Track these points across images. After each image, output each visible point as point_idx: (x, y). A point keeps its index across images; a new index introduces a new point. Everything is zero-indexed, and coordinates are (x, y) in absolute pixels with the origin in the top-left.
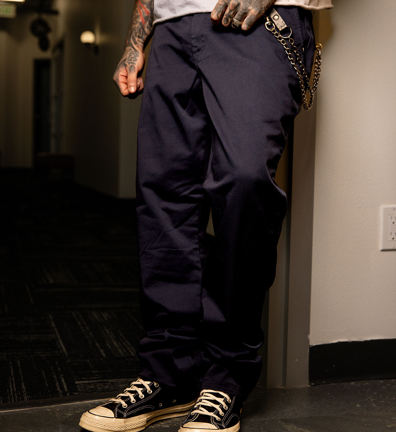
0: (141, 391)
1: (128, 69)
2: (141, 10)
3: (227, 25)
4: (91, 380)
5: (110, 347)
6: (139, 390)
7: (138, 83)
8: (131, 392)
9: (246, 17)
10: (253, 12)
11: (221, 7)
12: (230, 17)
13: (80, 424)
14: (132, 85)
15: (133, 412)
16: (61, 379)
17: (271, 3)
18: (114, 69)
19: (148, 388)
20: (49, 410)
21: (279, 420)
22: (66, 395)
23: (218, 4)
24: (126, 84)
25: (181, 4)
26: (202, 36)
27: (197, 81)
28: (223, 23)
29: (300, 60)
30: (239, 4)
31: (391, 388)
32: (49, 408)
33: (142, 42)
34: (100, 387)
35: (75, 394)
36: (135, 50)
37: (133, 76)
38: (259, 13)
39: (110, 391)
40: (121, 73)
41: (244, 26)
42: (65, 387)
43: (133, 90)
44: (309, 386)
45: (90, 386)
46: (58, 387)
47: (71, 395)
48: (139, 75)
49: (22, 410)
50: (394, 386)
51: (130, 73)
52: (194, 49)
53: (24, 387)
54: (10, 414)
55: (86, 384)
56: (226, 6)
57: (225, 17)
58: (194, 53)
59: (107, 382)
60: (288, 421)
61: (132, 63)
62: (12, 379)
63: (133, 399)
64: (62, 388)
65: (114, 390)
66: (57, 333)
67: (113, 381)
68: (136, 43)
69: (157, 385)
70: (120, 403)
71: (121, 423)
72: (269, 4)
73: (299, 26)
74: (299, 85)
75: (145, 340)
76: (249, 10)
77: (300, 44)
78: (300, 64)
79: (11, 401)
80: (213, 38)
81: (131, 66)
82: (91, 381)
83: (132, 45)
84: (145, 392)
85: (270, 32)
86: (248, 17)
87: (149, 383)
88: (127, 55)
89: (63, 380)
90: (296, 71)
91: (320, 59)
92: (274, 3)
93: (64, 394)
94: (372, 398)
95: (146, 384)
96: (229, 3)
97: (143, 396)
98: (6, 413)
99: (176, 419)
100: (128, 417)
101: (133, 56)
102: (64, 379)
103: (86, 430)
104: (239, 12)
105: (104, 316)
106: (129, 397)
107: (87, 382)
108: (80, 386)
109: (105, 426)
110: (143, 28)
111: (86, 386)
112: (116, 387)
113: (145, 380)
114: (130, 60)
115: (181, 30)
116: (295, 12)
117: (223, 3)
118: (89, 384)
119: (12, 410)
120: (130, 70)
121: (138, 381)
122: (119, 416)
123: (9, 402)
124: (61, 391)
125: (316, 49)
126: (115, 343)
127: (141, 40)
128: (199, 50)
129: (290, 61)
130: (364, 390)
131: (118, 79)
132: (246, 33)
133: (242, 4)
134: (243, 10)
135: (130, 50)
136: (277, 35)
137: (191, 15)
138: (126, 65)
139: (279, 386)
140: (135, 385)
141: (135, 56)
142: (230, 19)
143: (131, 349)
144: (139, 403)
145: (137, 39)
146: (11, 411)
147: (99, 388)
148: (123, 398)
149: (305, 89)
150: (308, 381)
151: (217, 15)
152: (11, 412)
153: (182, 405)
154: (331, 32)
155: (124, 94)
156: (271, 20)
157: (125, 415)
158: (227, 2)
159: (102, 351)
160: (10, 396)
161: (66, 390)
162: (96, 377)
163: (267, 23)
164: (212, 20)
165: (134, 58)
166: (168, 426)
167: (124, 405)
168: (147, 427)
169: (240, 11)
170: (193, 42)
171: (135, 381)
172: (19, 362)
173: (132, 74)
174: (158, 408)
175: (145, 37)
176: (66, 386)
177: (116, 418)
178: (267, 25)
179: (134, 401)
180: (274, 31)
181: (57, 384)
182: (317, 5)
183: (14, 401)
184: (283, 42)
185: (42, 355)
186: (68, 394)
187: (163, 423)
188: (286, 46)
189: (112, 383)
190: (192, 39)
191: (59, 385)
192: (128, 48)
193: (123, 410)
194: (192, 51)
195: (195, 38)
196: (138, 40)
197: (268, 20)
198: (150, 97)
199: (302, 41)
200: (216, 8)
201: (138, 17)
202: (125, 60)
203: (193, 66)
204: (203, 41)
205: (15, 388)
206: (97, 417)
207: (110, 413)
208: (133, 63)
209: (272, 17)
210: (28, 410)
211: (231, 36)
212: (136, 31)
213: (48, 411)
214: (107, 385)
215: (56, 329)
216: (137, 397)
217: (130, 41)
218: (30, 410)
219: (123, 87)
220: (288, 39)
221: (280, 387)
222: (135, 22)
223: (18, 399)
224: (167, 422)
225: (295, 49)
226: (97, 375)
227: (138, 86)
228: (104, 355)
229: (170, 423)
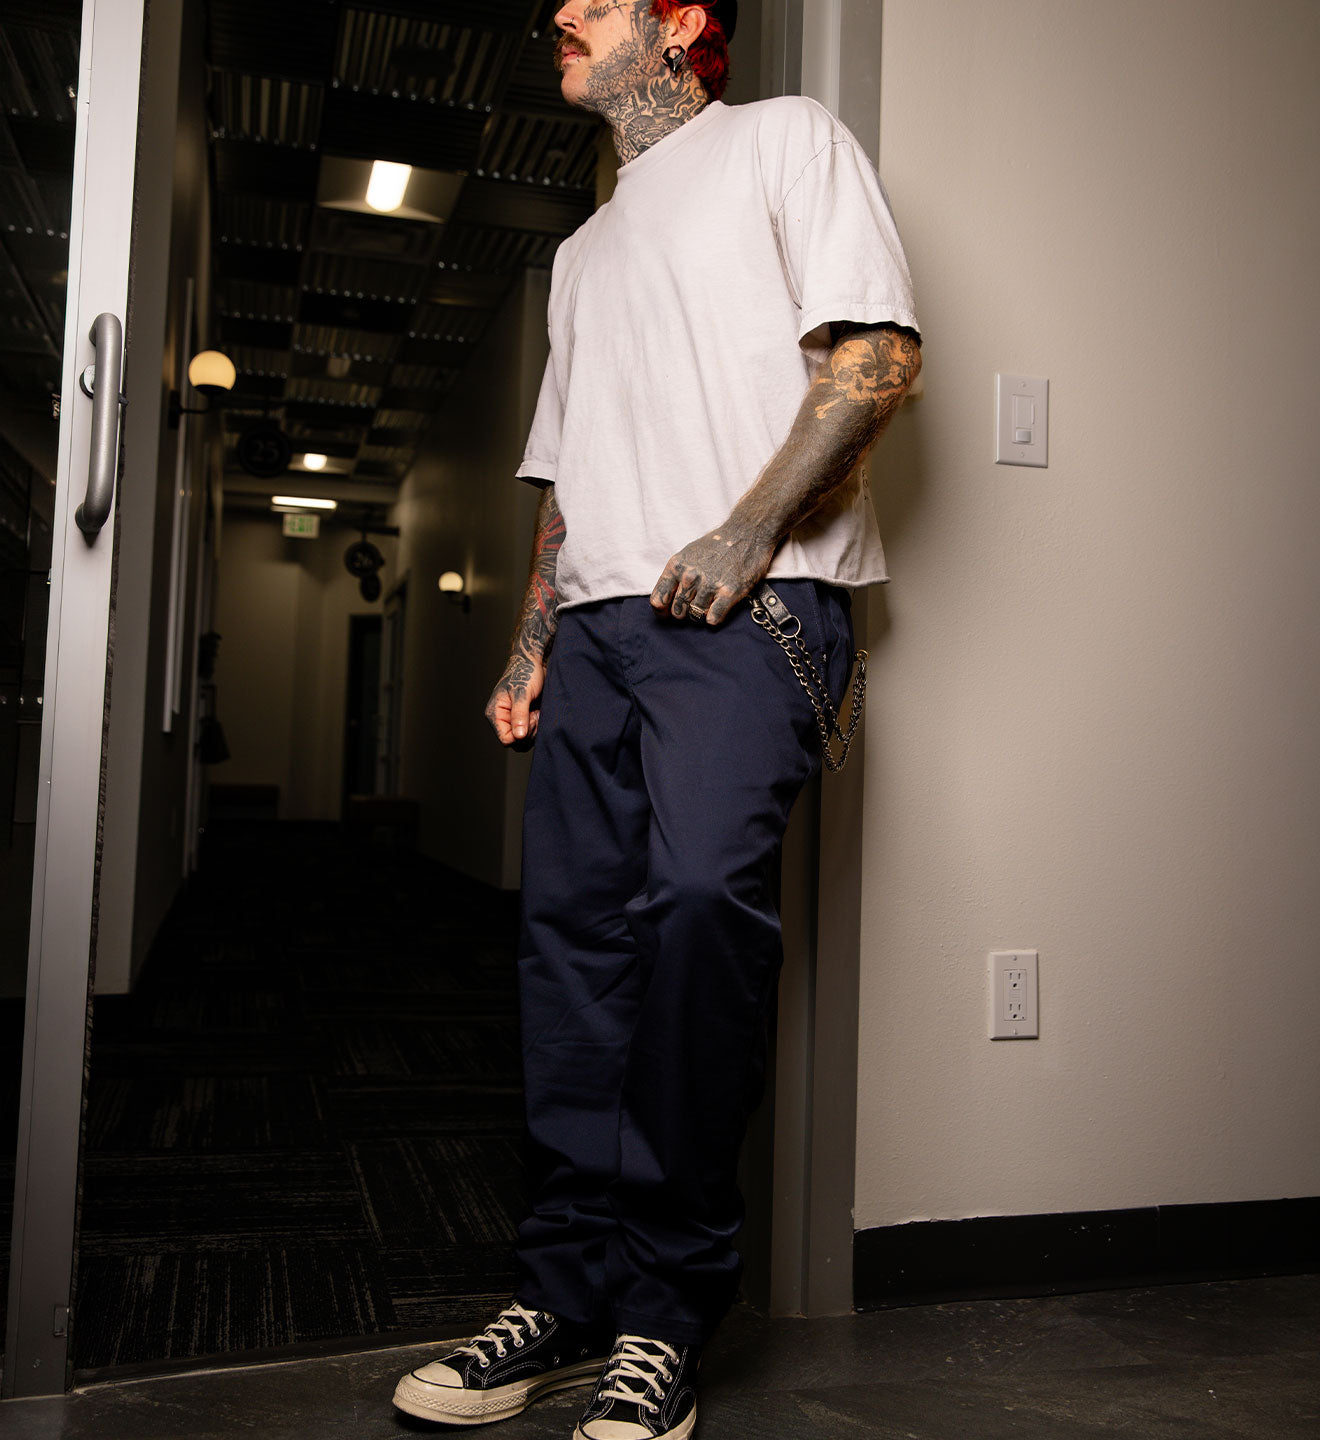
0: (519, 1331)
1: (512, 695)
2: (539, 589)
3: (682, 615)
4: (424, 1295)
5: (465, 1220)
6: (515, 1329)
7: (532, 721)
8: (499, 1333)
9: (713, 601)
10: (725, 591)
11: (667, 583)
12: (686, 602)
13: (396, 1401)
14: (520, 723)
15: (500, 1375)
16: (365, 1294)
17: (759, 575)
18: (487, 695)
19: (532, 1325)
20: (336, 1365)
21: (791, 1392)
22: (372, 1331)
23: (662, 579)
24: (510, 723)
25: (600, 577)
26: (638, 636)
27: (633, 719)
28: (673, 613)
29: (817, 678)
30: (698, 578)
31: (1017, 1319)
32: (336, 1362)
33: (540, 647)
34: (441, 1312)
35: (390, 1330)
36: (528, 661)
37: (522, 706)
38: (738, 592)
39: (459, 1323)
40: (500, 703)
41: (711, 618)
42: (372, 1311)
43: (521, 732)
44: (853, 1313)
45: (420, 1310)
46: (358, 1312)
47: (381, 1330)
48: (535, 705)
49: (282, 1366)
50: (1022, 1315)
51: (516, 701)
52: (626, 662)
53: (289, 1312)
54: (259, 1373)
55: (414, 1304)
56: (676, 582)
57: (675, 601)
58: (626, 668)
59: (456, 1301)
60: (808, 1395)
61: (520, 683)
62: (267, 1294)
63: (501, 1349)
64: (365, 1315)
65: (469, 1320)
66: (364, 1188)
67: (469, 1298)
68: (528, 648)
69: (551, 1318)
70: (476, 1356)
71: (475, 1400)
72: (756, 576)
73: (816, 615)
74: (814, 722)
75: (531, 1223)
76: (718, 588)
77: (817, 648)
78: (818, 685)
79: (261, 1346)
80: (655, 638)
81: (519, 689)
82: (423, 1300)
83: (521, 651)
84: (525, 1333)
85: (761, 626)
86: (716, 601)
87: (534, 1313)
88: (512, 670)
89: (368, 1297)
90: (810, 698)
91: (864, 678)
92: (765, 575)
93: (369, 1328)
94: (977, 1343)
95: (529, 1315)
96: (680, 575)
97: (523, 1342)
98: (249, 1371)
99: (586, 1389)
100: (490, 1386)
101: (522, 671)
102: (371, 1294)
103: (406, 1413)
104: (699, 593)
105: (459, 1149)
106: (493, 1343)
107: (415, 1300)
108: (401, 1309)
109: (443, 1404)
110: (543, 621)
111: (413, 1311)
112: (472, 1312)
113: (527, 1307)
114: (516, 679)
115: (602, 627)
116: (810, 589)
117: (670, 577)
118: (420, 1304)
119: (264, 1366)
120: (517, 696)
121: (513, 1310)
122: (472, 1384)
123: (258, 1347)
124: (362, 1322)
125: (856, 659)
126: (476, 1212)
127: (538, 642)
128: (633, 663)
129: (798, 679)
130: (962, 1324)
131: (494, 715)
132: (713, 629)
133: (703, 578)
134: (706, 588)
135: (518, 660)
136: (773, 631)
137: (618, 601)
138: (508, 688)
139: (796, 1314)
140: (507, 1318)
141: (526, 671)
142: (684, 606)
143: (507, 1225)
144: (514, 1356)
145: (530, 640)
146: (260, 1366)
147: (439, 1316)
148: (482, 1345)
149: (829, 732)
150: (852, 1302)
151: (661, 598)
152: (259, 1370)
153: (599, 1360)
154: (885, 625)
155: (505, 742)
156: (761, 605)
157: (485, 1382)
158: (677, 574)
159: (449, 1229)
160: (262, 1333)
161: (373, 1319)
162: (435, 1288)
163: (755, 610)
164: (653, 607)
165: (523, 674)
166: (570, 1405)
167: (484, 1362)
168: (528, 1407)
169: (701, 589)
170: (622, 648)
171: (508, 1308)
172: (284, 1253)
173: (518, 703)
174: (550, 1367)
175: (546, 637)
176: (373, 1309)
177: (467, 1388)
178: (755, 613)
179: (503, 1353)
180: (768, 625)
181: (357, 1304)
182: (858, 577)
183: (269, 1346)
184: (785, 644)
185: (331, 1238)
186: (377, 1329)
187: (560, 1398)
188: (790, 651)
189: (465, 1303)
190: (621, 642)
191: (360, 1307)
192: (514, 658)
193: (482, 1371)
194: (621, 665)
195: (626, 641)
196: (533, 643)
197: (756, 606)
198: (548, 749)
199: (821, 644)
200: (658, 587)
201: (534, 600)
202: (508, 679)
203: (623, 691)
204: (640, 647)
205: (272, 1314)
206: (428, 1387)
207: (454, 1377)
208: (523, 684)
209: (764, 599)
210: (294, 1366)
211: (688, 634)
212: (530, 626)
213: (334, 1368)
214: (454, 1307)
215: (362, 1179)
216: (509, 1344)
217: (517, 645)
218: (299, 1365)
219: (503, 729)
220: (794, 639)
221: (795, 1316)
222: (527, 610)
223: (276, 1338)
224: (568, 1395)
225: (807, 658)
226: (436, 1286)
227: (532, 726)
228: (454, 1239)
229: (575, 1398)
